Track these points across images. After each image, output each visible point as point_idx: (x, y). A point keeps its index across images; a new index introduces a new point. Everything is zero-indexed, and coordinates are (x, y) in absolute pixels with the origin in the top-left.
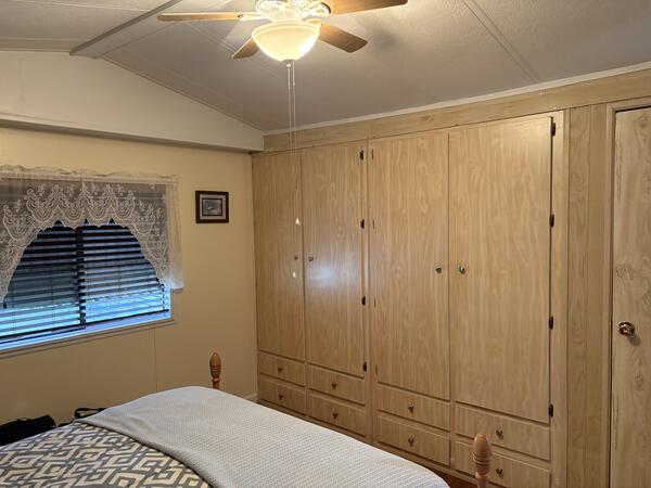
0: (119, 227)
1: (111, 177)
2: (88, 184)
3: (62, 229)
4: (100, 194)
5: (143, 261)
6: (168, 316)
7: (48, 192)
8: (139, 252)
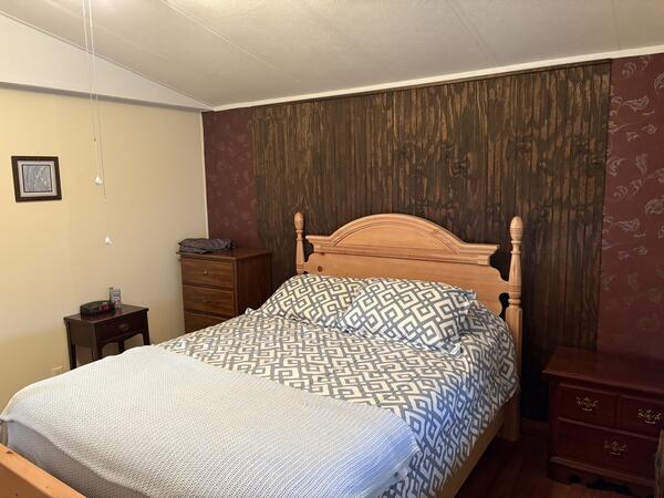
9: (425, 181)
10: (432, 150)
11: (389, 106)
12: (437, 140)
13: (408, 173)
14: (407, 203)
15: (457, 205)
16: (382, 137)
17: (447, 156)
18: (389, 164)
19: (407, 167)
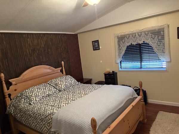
0: (147, 43)
1: (144, 30)
2: (137, 33)
3: (132, 45)
4: (141, 35)
5: (154, 52)
6: (165, 69)
7: (129, 37)
8: (153, 50)
9: (41, 57)
10: (41, 49)
11: (28, 38)
12: (42, 47)
13: (36, 55)
14: (38, 63)
15: (49, 61)
16: (27, 46)
17: (45, 50)
18: (31, 53)
19: (36, 54)
